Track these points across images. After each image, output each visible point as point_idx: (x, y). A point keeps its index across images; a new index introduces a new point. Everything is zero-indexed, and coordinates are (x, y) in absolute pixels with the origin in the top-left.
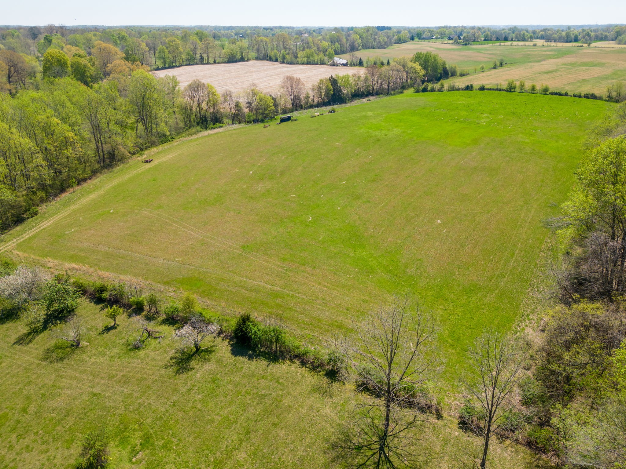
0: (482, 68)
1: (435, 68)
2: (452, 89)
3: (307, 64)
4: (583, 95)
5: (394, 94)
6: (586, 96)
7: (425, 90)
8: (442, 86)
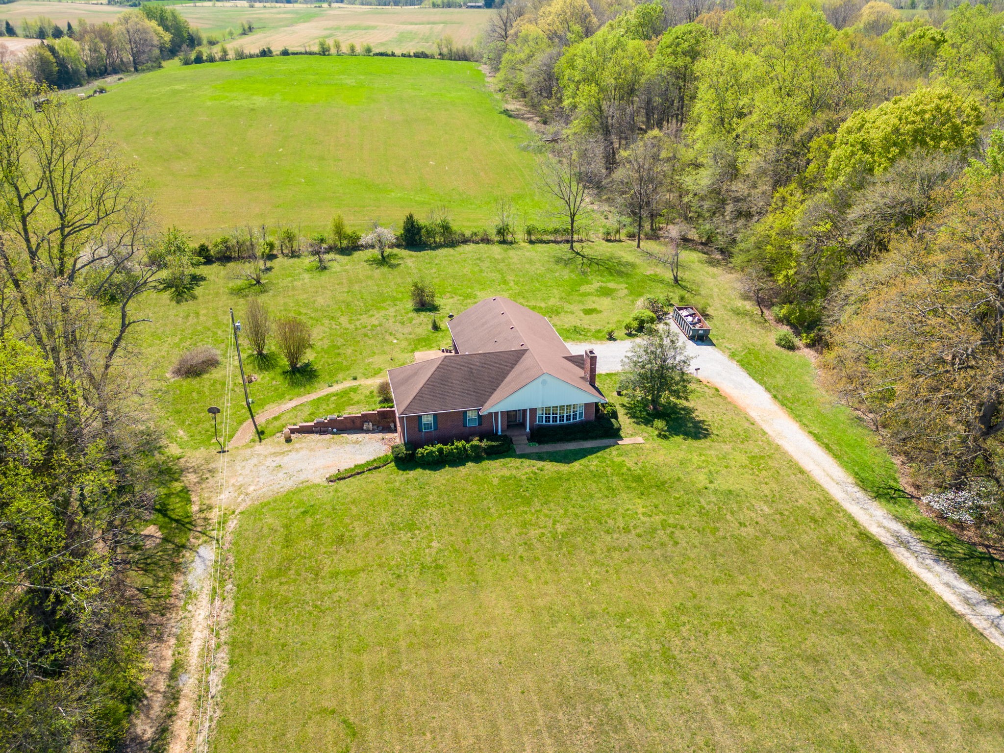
0: (231, 33)
2: (241, 56)
4: (412, 54)
6: (417, 55)
7: (199, 60)
8: (225, 52)
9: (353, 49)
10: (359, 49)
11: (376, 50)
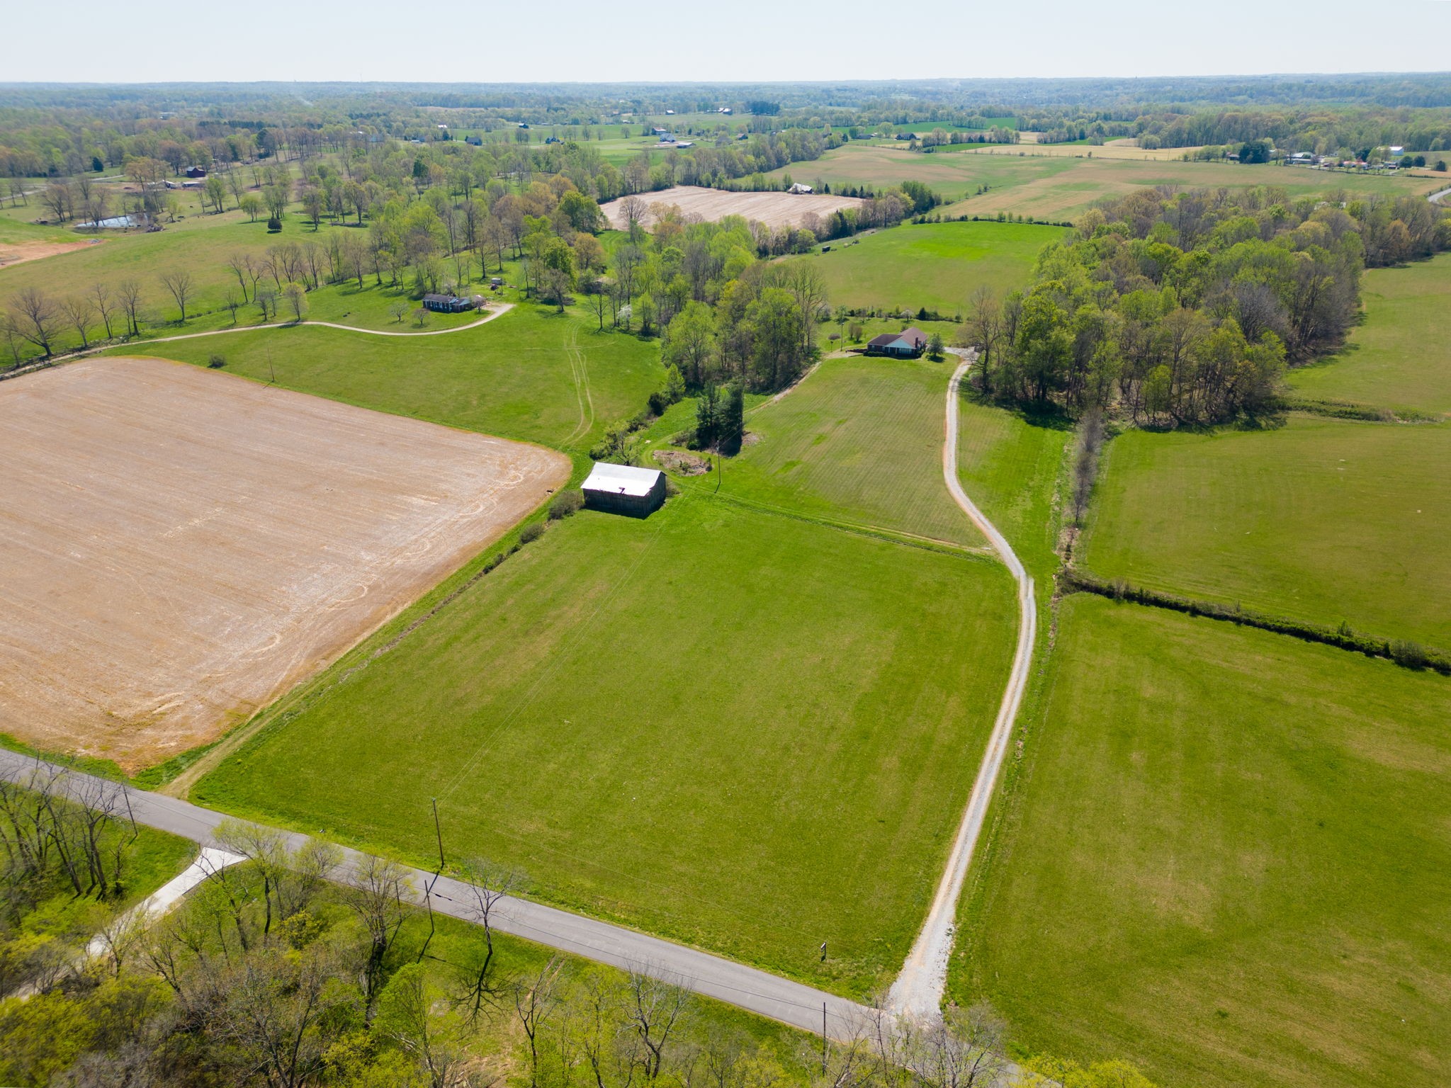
0: (967, 194)
1: (922, 196)
2: (948, 220)
3: (756, 190)
5: (893, 226)
7: (922, 221)
8: (939, 217)
9: (1020, 219)
10: (1024, 218)
11: (1035, 220)
